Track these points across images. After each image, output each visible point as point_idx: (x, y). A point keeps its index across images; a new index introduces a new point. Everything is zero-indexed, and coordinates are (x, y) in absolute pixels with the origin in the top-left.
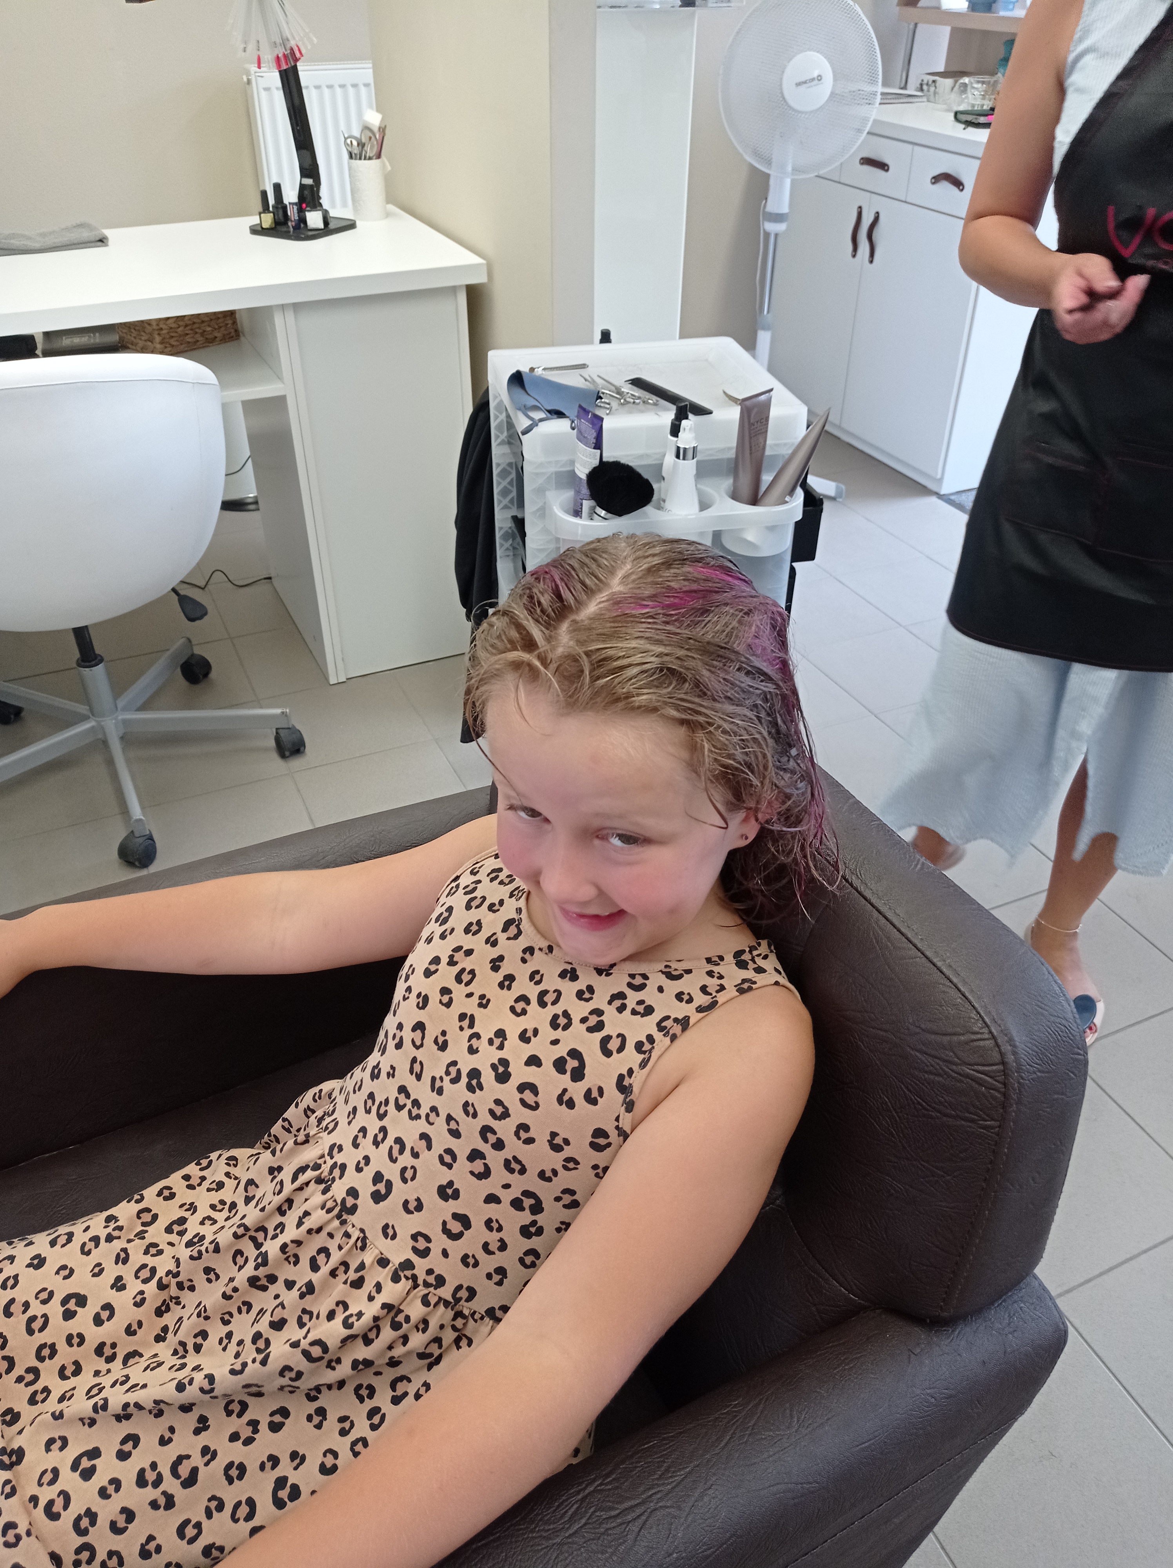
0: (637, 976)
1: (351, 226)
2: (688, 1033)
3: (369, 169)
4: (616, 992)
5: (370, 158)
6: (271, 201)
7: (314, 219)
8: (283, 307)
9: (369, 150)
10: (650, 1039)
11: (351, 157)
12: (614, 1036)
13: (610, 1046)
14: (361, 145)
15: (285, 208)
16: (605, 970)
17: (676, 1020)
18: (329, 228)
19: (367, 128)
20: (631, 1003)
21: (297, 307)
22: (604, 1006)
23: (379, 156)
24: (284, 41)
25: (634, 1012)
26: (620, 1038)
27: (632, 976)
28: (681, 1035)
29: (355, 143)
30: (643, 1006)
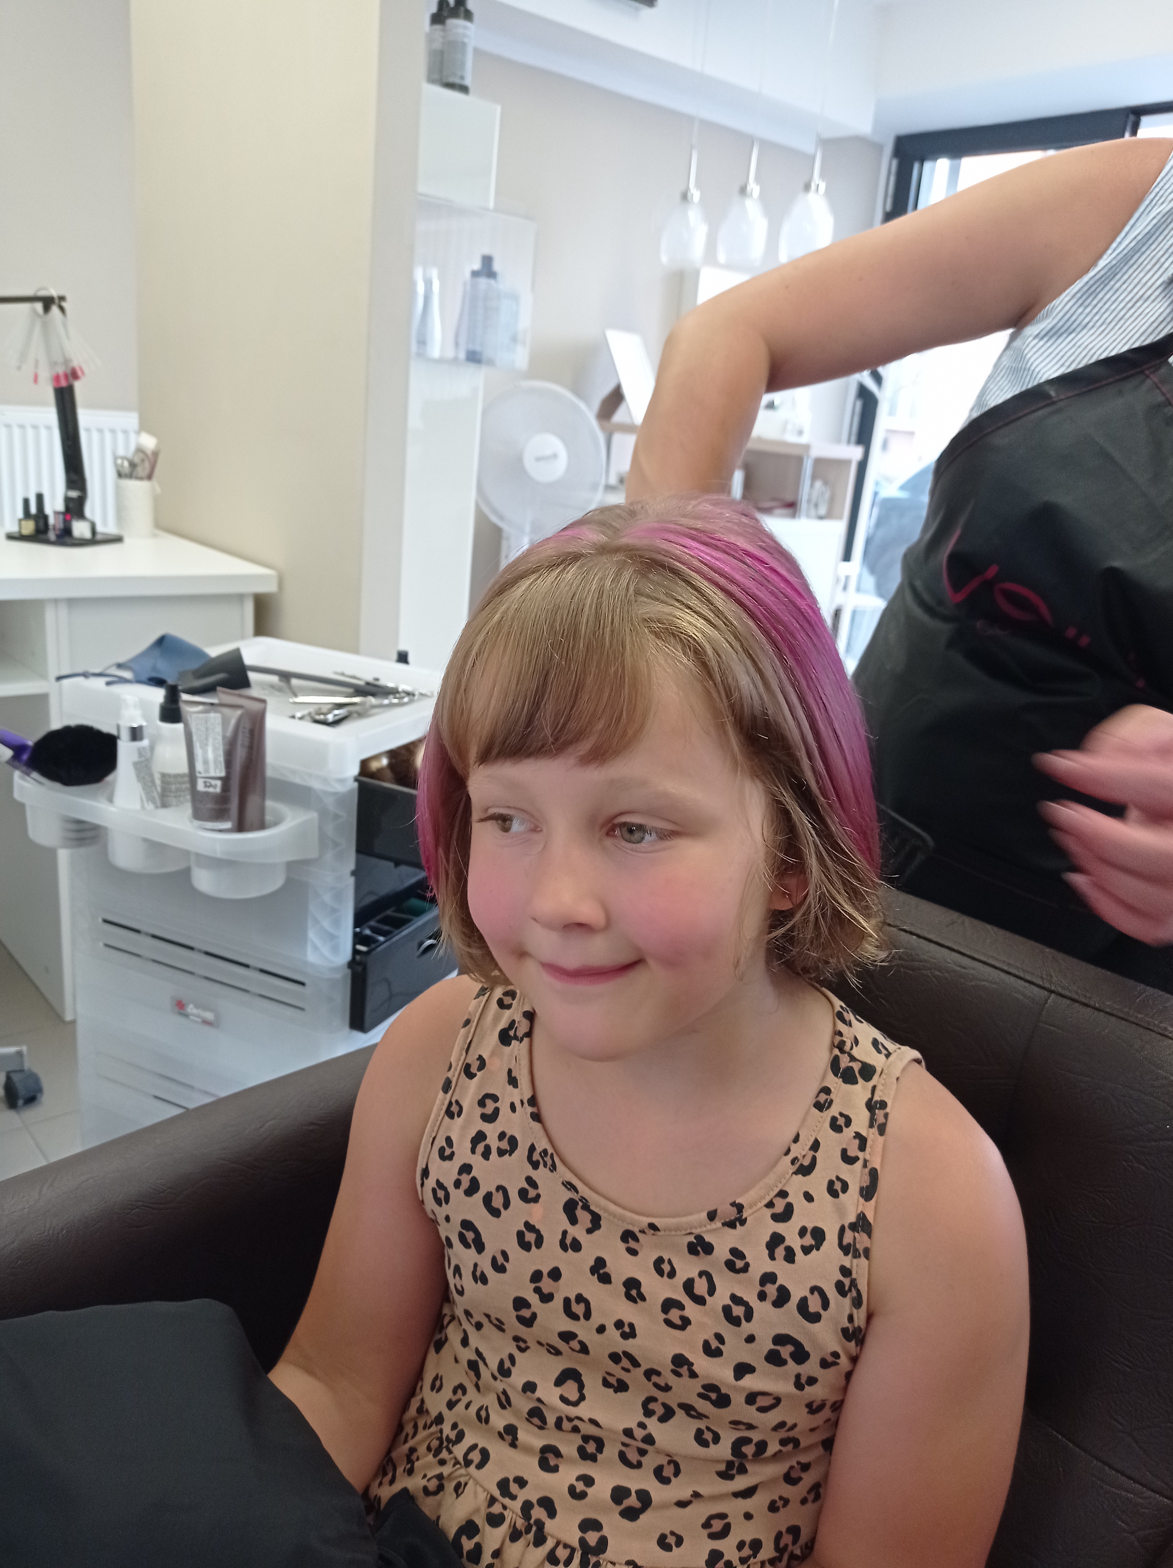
0: (774, 1201)
1: (118, 539)
2: (876, 1232)
3: (137, 489)
4: (768, 1239)
5: (141, 479)
6: (33, 510)
7: (80, 529)
8: (56, 601)
9: (141, 471)
10: (845, 1271)
11: (120, 475)
12: (808, 1294)
13: (812, 1309)
14: (133, 465)
15: (46, 518)
16: (737, 1219)
17: (853, 1227)
18: (94, 540)
19: (140, 450)
20: (794, 1241)
21: (71, 602)
22: (769, 1266)
23: (149, 477)
24: (67, 361)
25: (806, 1250)
26: (816, 1293)
27: (770, 1205)
28: (871, 1244)
29: (126, 464)
30: (808, 1235)
